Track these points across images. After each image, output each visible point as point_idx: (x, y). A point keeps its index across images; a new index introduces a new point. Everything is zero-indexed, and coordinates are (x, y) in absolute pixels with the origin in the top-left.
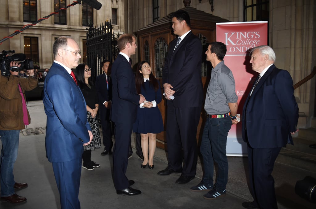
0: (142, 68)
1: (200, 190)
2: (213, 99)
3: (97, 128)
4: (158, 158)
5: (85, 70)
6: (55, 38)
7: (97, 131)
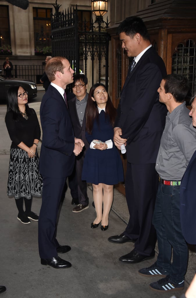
0: (94, 94)
1: (151, 274)
2: (168, 158)
3: (36, 171)
4: (120, 214)
5: (19, 94)
6: (34, 8)
7: (36, 174)
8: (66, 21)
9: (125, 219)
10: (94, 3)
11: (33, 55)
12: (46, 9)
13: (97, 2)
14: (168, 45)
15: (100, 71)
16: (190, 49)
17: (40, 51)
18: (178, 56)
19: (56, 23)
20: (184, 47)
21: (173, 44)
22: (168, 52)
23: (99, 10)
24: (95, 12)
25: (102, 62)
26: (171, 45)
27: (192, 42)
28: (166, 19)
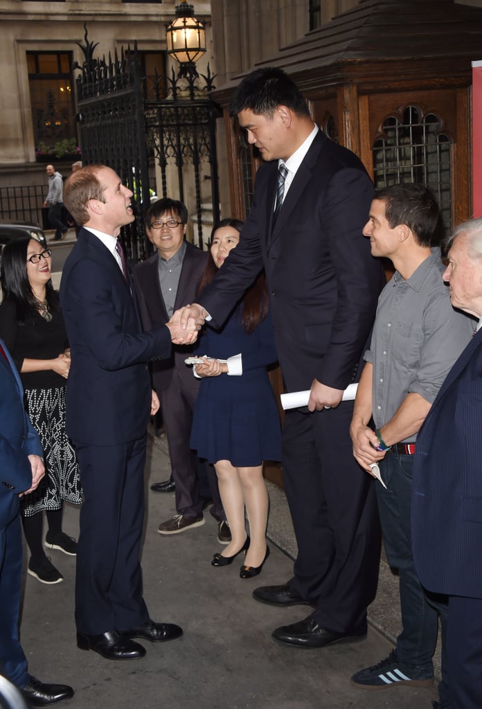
5: (29, 256)
6: (28, 53)
7: (71, 451)
8: (112, 79)
9: (286, 546)
10: (172, 34)
11: (32, 163)
12: (58, 53)
13: (180, 30)
14: (361, 122)
15: (198, 192)
16: (413, 128)
17: (47, 151)
18: (387, 145)
19: (87, 85)
20: (399, 124)
21: (372, 118)
22: (361, 137)
23: (187, 50)
24: (176, 53)
25: (201, 169)
26: (368, 120)
27: (415, 112)
28: (351, 64)
